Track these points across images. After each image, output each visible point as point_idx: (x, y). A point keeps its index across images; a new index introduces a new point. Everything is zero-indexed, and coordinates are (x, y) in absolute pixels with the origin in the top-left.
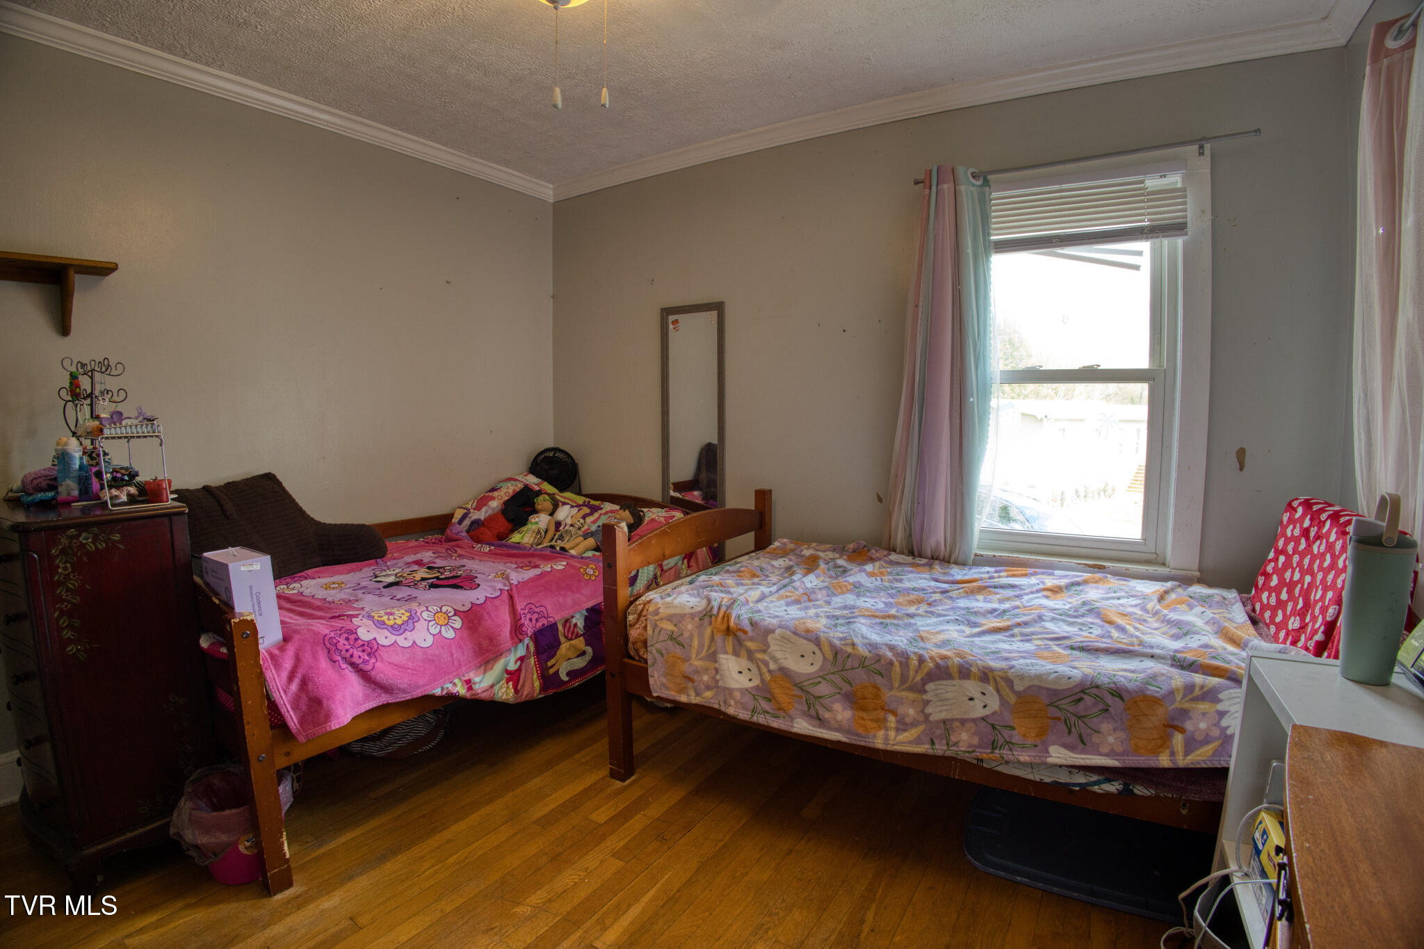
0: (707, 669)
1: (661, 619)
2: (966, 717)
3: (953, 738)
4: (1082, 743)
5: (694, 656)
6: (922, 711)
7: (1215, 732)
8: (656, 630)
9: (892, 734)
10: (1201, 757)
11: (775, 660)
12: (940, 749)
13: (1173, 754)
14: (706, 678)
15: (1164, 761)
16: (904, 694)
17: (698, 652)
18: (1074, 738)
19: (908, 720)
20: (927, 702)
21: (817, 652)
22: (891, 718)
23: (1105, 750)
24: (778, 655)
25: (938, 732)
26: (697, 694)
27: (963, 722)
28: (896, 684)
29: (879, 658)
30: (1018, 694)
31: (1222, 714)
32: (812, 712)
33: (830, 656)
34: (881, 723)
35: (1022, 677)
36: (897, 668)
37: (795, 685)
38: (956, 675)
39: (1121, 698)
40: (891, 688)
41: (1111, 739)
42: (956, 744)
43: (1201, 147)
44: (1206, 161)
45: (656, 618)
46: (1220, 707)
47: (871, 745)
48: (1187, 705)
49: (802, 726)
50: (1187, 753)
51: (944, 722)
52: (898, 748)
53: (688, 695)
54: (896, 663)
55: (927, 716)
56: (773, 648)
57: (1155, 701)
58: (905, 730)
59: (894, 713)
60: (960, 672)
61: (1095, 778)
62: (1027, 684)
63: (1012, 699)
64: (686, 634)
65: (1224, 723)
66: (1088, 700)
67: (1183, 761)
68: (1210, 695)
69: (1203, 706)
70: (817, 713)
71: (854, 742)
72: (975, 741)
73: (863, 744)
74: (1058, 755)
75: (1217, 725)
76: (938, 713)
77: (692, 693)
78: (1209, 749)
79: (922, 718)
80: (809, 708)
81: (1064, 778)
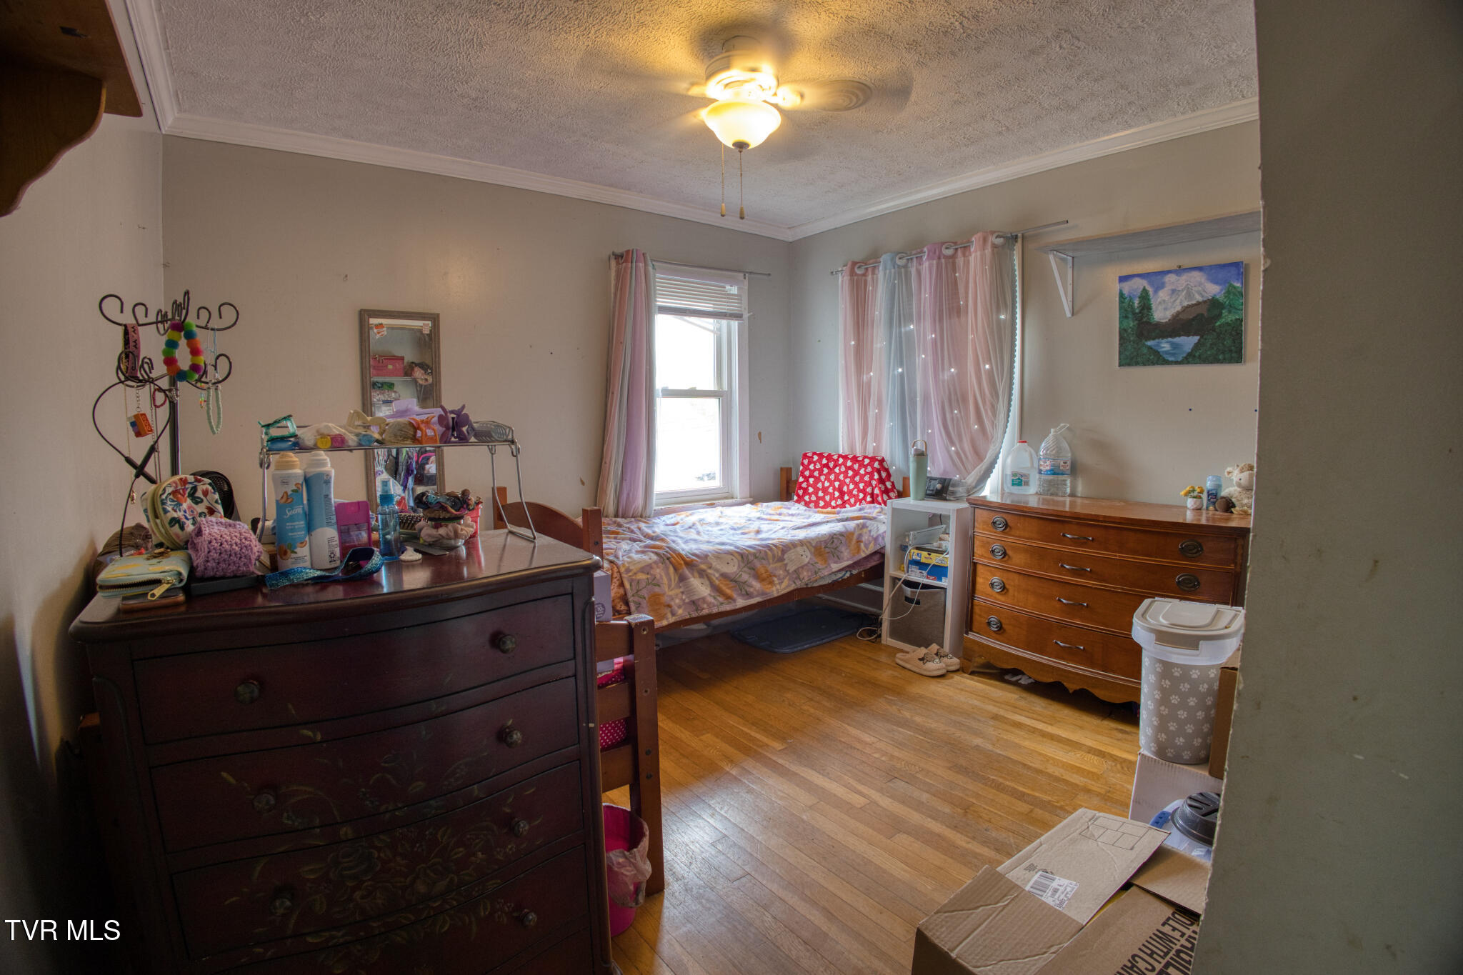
0: (677, 595)
1: (635, 574)
2: (803, 564)
3: (801, 577)
4: (839, 559)
5: (667, 590)
6: (786, 570)
7: (871, 539)
8: (633, 584)
9: (778, 587)
10: (872, 549)
11: (717, 570)
12: (799, 584)
13: (864, 551)
14: (677, 601)
15: (863, 555)
16: (776, 564)
17: (669, 586)
18: (836, 559)
19: (781, 577)
20: (786, 565)
21: (733, 558)
22: (775, 579)
23: (846, 559)
24: (718, 567)
25: (794, 576)
26: (673, 614)
27: (802, 567)
28: (771, 561)
29: (760, 551)
30: (815, 547)
31: (870, 531)
32: (744, 592)
33: (740, 558)
34: (772, 583)
35: (813, 539)
36: (769, 553)
37: (731, 581)
38: (792, 547)
39: (843, 536)
40: (770, 564)
41: (846, 554)
42: (803, 579)
43: (745, 275)
44: (746, 282)
45: (630, 574)
46: (869, 529)
47: (772, 597)
48: (860, 532)
49: (741, 603)
50: (867, 549)
51: (795, 571)
52: (783, 592)
53: (667, 619)
54: (768, 551)
55: (788, 571)
56: (714, 564)
57: (852, 534)
58: (782, 582)
59: (775, 576)
60: (793, 545)
61: (843, 573)
62: (815, 542)
63: (813, 550)
64: (658, 577)
65: (872, 534)
66: (835, 541)
67: (868, 552)
68: (864, 526)
69: (865, 530)
70: (746, 592)
71: (765, 599)
72: (810, 574)
73: (768, 598)
74: (835, 567)
75: (870, 536)
76: (791, 568)
77: (669, 615)
78: (872, 545)
79: (786, 574)
80: (741, 590)
81: (835, 578)
